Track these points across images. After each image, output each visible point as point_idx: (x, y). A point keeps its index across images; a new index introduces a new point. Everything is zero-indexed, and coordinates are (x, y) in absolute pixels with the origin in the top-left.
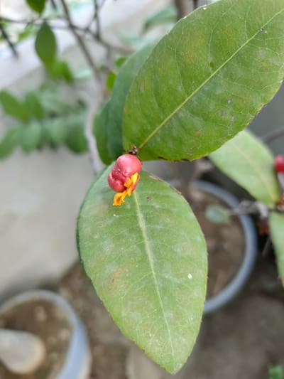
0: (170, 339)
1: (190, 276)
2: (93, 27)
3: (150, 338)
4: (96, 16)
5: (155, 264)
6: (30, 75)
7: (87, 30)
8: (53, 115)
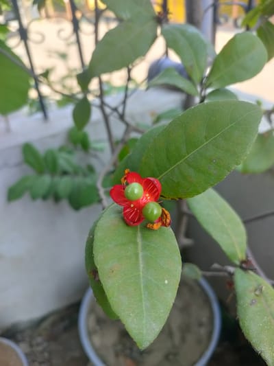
0: (144, 322)
1: (166, 282)
2: (120, 110)
3: (130, 316)
4: (124, 103)
5: (143, 268)
6: (54, 136)
7: (115, 110)
8: (65, 173)
